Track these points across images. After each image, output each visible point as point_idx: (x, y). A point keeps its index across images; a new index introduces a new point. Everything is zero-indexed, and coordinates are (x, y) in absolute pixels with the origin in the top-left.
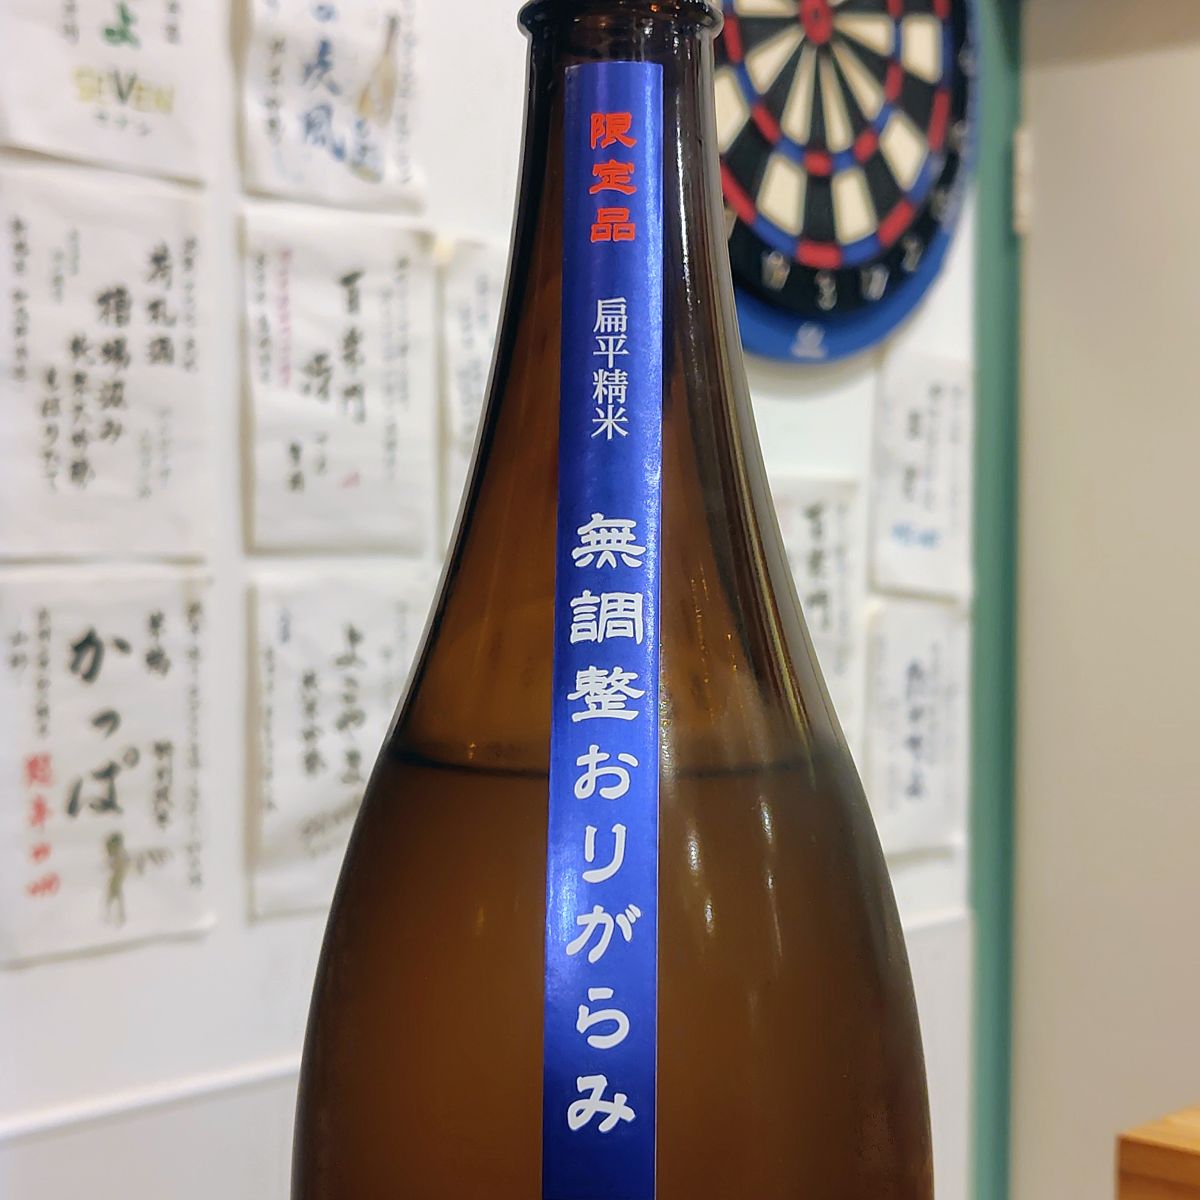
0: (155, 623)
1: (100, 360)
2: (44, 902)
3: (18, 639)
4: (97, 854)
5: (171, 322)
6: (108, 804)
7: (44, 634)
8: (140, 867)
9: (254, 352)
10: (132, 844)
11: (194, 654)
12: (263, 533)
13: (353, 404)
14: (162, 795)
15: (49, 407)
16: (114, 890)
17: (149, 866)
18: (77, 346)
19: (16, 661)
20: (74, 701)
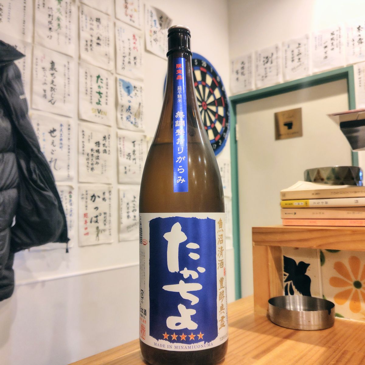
0: (104, 193)
1: (95, 152)
2: (87, 237)
3: (83, 195)
4: (95, 229)
5: (106, 147)
6: (97, 222)
7: (87, 194)
8: (101, 232)
9: (119, 152)
10: (100, 228)
11: (110, 199)
12: (121, 180)
13: (134, 161)
14: (105, 221)
15: (88, 159)
16: (98, 235)
17: (103, 232)
18: (92, 150)
19: (82, 198)
20: (91, 205)
